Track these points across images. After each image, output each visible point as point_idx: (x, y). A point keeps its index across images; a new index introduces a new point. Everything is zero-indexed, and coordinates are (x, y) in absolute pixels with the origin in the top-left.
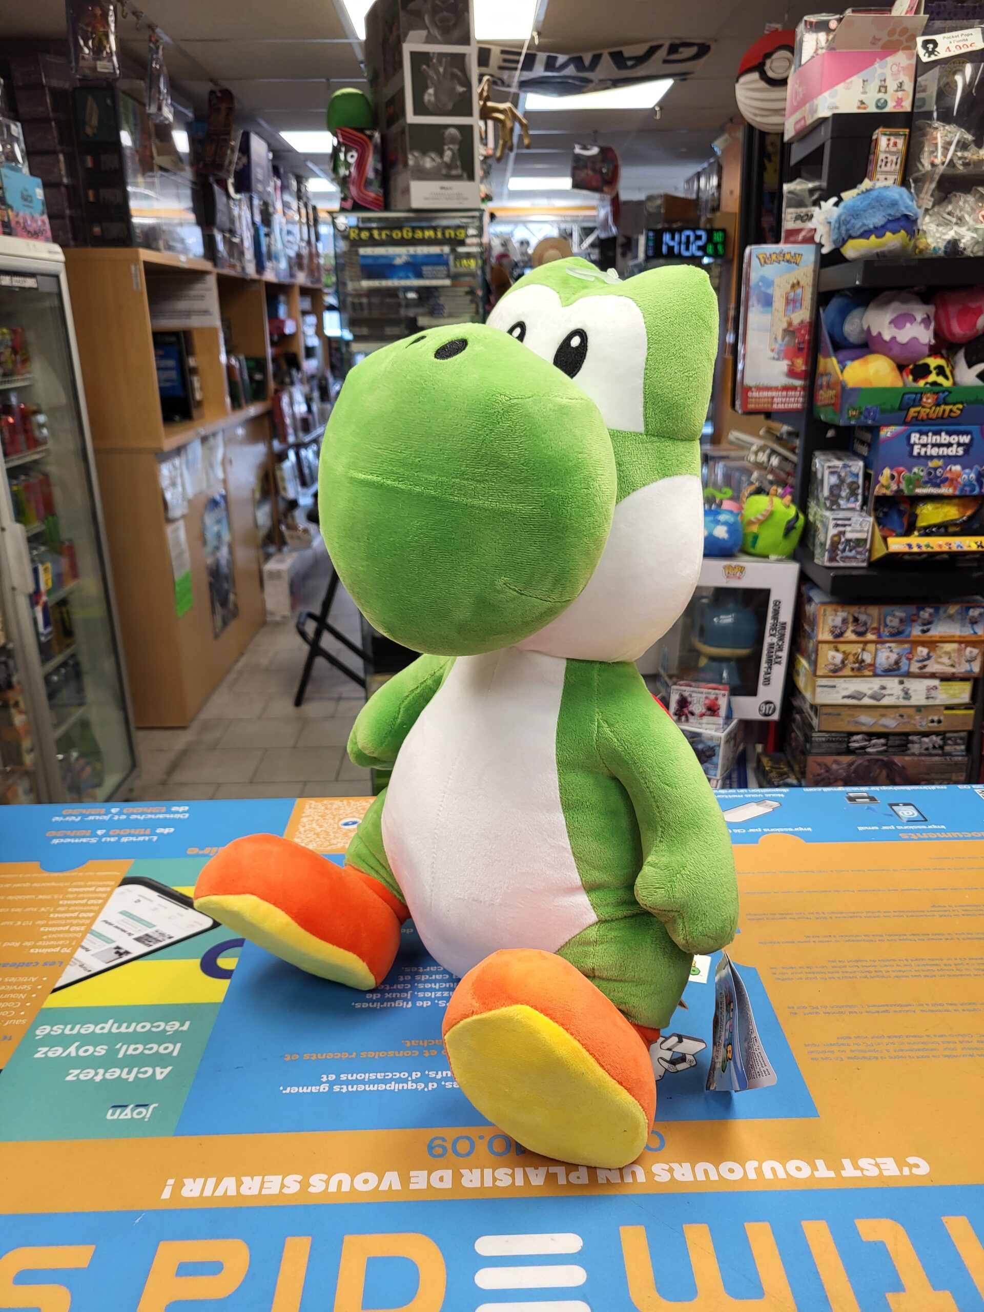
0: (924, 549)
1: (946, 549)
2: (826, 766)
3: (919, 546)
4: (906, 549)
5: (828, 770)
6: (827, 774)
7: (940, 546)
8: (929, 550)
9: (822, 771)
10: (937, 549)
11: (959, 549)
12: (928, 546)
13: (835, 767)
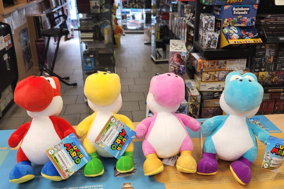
0: (239, 43)
1: (245, 43)
2: (207, 110)
3: (238, 42)
4: (234, 43)
5: (208, 112)
6: (208, 113)
7: (244, 42)
8: (241, 43)
9: (206, 112)
10: (243, 43)
11: (249, 43)
12: (240, 42)
13: (210, 110)
